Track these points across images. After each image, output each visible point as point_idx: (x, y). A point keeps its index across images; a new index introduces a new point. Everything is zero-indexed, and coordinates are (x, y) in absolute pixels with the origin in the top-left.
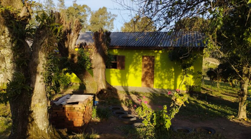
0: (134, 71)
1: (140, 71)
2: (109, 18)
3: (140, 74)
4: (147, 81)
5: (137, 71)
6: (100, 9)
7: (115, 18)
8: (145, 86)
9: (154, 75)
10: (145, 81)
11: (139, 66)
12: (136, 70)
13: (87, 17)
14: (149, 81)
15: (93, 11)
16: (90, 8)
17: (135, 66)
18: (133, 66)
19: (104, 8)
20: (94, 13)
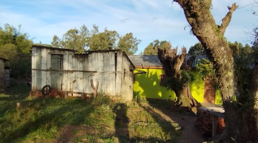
0: (197, 88)
1: (203, 89)
2: (134, 42)
3: (202, 91)
4: (208, 98)
5: (200, 89)
6: (127, 34)
7: (140, 42)
8: (206, 102)
9: (215, 93)
10: (207, 97)
11: (202, 84)
12: (198, 88)
13: (116, 41)
14: (210, 97)
15: (121, 36)
16: (118, 34)
17: (197, 84)
18: (196, 84)
19: (131, 34)
20: (122, 37)
